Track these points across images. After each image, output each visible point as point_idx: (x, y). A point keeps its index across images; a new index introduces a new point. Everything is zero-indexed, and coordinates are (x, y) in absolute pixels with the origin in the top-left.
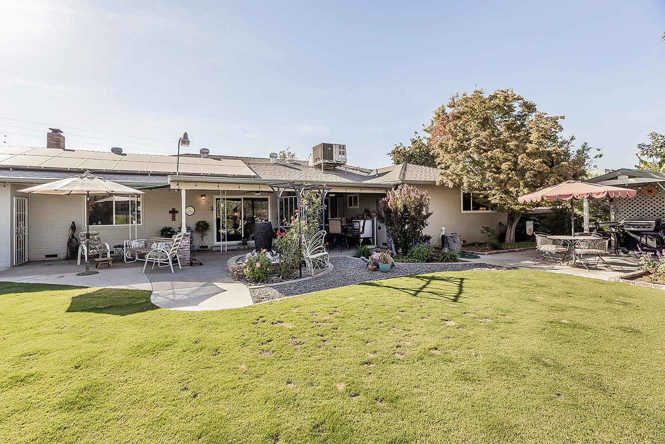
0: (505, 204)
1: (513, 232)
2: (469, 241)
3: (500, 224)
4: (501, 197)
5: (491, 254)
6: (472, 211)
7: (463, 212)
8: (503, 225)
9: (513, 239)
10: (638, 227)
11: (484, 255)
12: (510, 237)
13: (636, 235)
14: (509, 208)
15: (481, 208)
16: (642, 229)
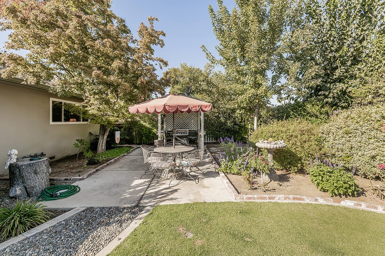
0: (103, 115)
1: (105, 142)
2: (58, 156)
3: (91, 134)
4: (99, 108)
5: (90, 175)
6: (63, 123)
7: (51, 123)
8: (93, 135)
9: (104, 149)
10: (182, 133)
11: (83, 179)
12: (102, 147)
13: (180, 138)
14: (106, 119)
15: (71, 120)
16: (183, 134)
